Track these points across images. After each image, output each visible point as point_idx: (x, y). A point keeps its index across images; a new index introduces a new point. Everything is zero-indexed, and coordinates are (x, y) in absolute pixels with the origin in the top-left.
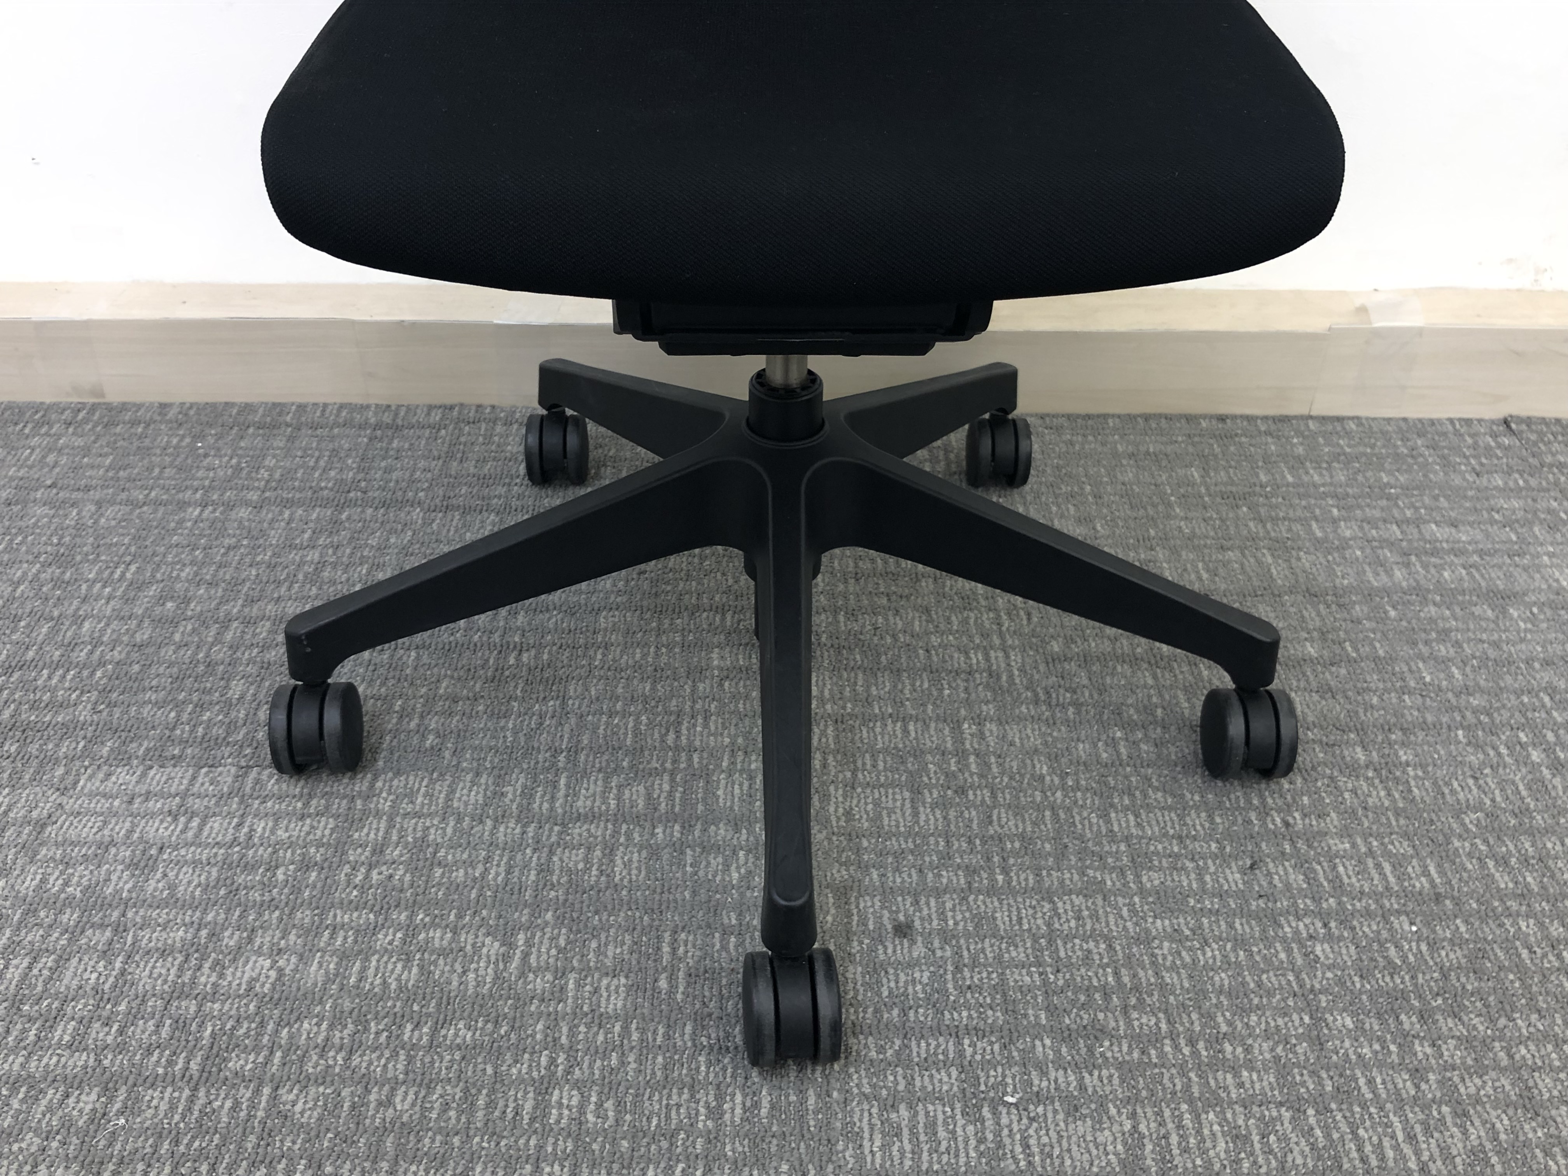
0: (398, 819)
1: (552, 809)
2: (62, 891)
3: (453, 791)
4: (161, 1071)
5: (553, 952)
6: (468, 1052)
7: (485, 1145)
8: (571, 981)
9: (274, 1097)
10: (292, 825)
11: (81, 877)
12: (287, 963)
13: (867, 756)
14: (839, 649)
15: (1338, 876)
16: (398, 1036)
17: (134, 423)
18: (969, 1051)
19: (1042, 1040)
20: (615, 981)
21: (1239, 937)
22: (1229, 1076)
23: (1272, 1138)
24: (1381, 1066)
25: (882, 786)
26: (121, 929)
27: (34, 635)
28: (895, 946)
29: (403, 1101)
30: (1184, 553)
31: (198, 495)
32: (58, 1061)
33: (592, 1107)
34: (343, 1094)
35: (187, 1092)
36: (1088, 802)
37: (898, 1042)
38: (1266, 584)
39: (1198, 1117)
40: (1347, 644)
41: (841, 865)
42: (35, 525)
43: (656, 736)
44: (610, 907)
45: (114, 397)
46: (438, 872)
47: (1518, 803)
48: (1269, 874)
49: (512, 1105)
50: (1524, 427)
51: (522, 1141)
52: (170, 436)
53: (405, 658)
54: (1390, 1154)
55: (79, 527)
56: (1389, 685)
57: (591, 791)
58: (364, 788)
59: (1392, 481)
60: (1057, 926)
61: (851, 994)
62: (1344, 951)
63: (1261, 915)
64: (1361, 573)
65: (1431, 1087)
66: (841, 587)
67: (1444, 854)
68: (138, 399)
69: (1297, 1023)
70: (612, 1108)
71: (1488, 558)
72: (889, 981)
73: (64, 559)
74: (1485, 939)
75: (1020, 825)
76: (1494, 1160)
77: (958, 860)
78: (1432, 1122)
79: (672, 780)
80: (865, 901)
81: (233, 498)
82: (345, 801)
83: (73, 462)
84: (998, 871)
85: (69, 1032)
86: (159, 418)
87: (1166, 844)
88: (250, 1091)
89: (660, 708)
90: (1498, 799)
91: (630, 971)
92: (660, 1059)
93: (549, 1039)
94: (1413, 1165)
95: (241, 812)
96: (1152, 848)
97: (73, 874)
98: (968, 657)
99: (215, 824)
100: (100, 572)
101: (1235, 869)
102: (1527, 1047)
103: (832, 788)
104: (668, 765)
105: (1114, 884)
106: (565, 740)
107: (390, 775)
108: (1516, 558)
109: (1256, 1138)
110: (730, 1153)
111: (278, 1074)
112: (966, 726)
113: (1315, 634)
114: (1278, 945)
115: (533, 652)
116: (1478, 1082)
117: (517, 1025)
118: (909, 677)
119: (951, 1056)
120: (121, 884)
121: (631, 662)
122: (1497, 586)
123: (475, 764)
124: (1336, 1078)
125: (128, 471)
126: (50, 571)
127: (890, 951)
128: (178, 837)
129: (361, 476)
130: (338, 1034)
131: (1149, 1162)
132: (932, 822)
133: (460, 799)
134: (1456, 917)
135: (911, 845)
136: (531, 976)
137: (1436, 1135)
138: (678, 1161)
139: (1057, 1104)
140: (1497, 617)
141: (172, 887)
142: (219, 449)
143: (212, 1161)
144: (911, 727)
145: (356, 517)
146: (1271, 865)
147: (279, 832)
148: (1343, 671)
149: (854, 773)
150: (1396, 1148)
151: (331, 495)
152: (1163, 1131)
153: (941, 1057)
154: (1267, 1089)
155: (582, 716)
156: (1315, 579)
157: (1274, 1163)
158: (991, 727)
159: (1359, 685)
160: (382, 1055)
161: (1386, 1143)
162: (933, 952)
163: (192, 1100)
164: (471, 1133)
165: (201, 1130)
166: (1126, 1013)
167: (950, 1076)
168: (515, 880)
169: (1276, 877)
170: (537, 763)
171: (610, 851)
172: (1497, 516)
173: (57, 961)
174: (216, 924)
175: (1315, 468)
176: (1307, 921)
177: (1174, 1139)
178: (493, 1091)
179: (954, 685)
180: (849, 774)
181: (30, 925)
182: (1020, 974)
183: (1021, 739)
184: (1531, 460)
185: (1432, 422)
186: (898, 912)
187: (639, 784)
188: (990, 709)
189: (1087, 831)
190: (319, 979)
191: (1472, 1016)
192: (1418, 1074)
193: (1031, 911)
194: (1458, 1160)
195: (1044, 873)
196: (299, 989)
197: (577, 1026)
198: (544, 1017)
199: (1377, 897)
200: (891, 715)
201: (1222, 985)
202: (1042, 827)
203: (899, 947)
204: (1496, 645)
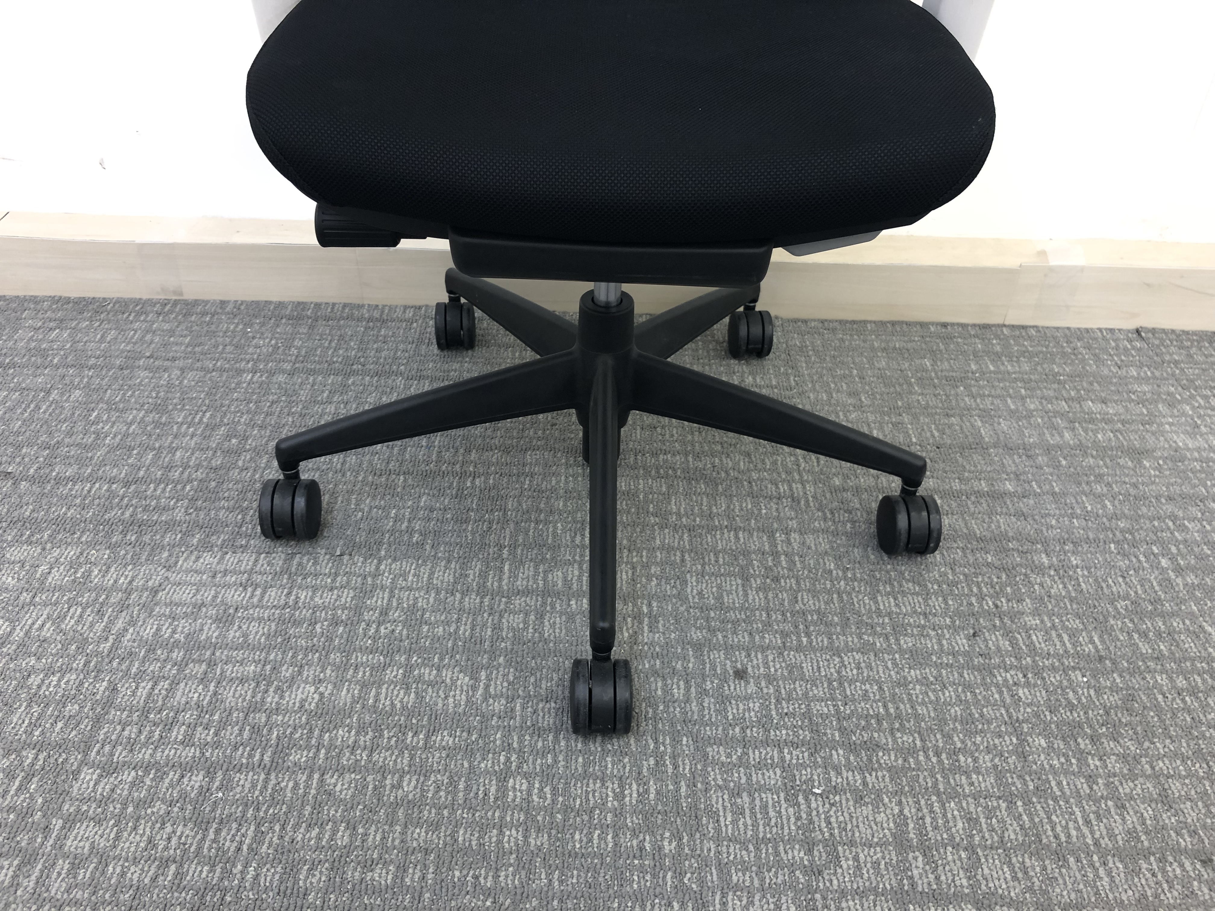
0: (397, 592)
1: (500, 586)
2: (171, 637)
3: (432, 573)
4: (244, 761)
5: (505, 684)
6: (451, 752)
7: (465, 815)
8: (518, 705)
9: (321, 781)
10: (325, 595)
11: (184, 627)
12: (327, 689)
13: (712, 554)
14: (689, 480)
15: (1032, 642)
16: (403, 740)
17: (204, 314)
18: (788, 757)
19: (837, 751)
20: (548, 705)
21: (967, 683)
22: (963, 778)
23: (994, 820)
24: (1066, 773)
25: (722, 575)
26: (212, 663)
27: (143, 460)
28: (735, 685)
29: (408, 785)
30: (922, 418)
31: (250, 365)
32: (176, 753)
33: (536, 791)
34: (368, 780)
35: (263, 776)
36: (862, 588)
37: (740, 751)
38: (978, 441)
39: (943, 805)
40: (1034, 483)
41: (697, 629)
42: (140, 384)
43: (568, 538)
44: (542, 654)
45: (189, 295)
46: (425, 628)
47: (1153, 595)
48: (986, 640)
49: (482, 789)
50: (1150, 335)
51: (490, 814)
52: (228, 324)
53: (396, 481)
54: (1074, 833)
55: (170, 386)
56: (1063, 512)
57: (526, 574)
58: (372, 570)
59: (1061, 371)
60: (844, 673)
61: (707, 716)
62: (1038, 694)
63: (981, 668)
64: (1041, 435)
65: (1100, 789)
66: (690, 437)
67: (1104, 629)
68: (206, 298)
69: (1008, 742)
70: (549, 792)
71: (1128, 426)
72: (732, 709)
73: (159, 408)
74: (1133, 688)
75: (817, 604)
76: (1143, 838)
77: (776, 627)
78: (1101, 812)
79: (581, 568)
80: (714, 654)
81: (274, 368)
82: (360, 579)
83: (163, 340)
84: (803, 635)
85: (182, 733)
86: (220, 311)
87: (916, 618)
88: (305, 776)
89: (570, 519)
90: (1140, 592)
91: (557, 698)
92: (580, 760)
93: (505, 744)
94: (1089, 841)
95: (289, 585)
96: (906, 621)
97: (178, 625)
98: (777, 487)
99: (272, 593)
100: (185, 417)
101: (962, 636)
102: (1163, 761)
103: (688, 576)
104: (577, 558)
105: (881, 645)
106: (507, 539)
107: (390, 560)
108: (1147, 426)
109: (983, 821)
110: (630, 824)
111: (324, 765)
112: (778, 535)
113: (1012, 476)
114: (993, 688)
115: (483, 478)
116: (1131, 784)
117: (483, 734)
118: (738, 501)
119: (776, 761)
120: (211, 633)
121: (549, 486)
122: (1134, 445)
123: (447, 555)
124: (1036, 781)
125: (201, 348)
126: (151, 416)
127: (732, 688)
128: (247, 602)
129: (360, 354)
130: (362, 738)
131: (912, 835)
132: (757, 600)
133: (437, 578)
134: (1113, 672)
135: (744, 617)
136: (491, 701)
137: (1104, 820)
138: (595, 829)
139: (848, 794)
140: (1135, 467)
141: (245, 636)
142: (262, 334)
143: (282, 823)
144: (741, 535)
145: (358, 383)
146: (987, 634)
147: (316, 599)
148: (1031, 502)
149: (703, 566)
150: (1078, 829)
151: (341, 367)
152: (920, 815)
153: (769, 761)
154: (989, 787)
155: (517, 523)
156: (1011, 438)
157: (996, 838)
158: (794, 536)
159: (1042, 512)
160: (393, 753)
161: (1071, 825)
162: (761, 689)
163: (266, 781)
164: (455, 807)
165: (273, 802)
166: (892, 734)
167: (775, 774)
168: (478, 634)
169: (991, 642)
170: (489, 554)
171: (540, 617)
172: (1133, 397)
173: (170, 685)
174: (276, 661)
175: (1008, 361)
176: (1013, 672)
177: (928, 820)
178: (468, 779)
179: (769, 506)
180: (699, 567)
181: (151, 660)
182: (820, 706)
183: (815, 545)
184: (1155, 358)
185: (1087, 330)
186: (736, 661)
187: (558, 571)
188: (793, 524)
189: (862, 609)
190: (348, 700)
191: (1126, 740)
192: (1091, 779)
193: (826, 663)
194: (1119, 838)
195: (834, 637)
196: (334, 707)
197: (524, 736)
198: (501, 729)
199: (1059, 657)
200: (726, 527)
201: (956, 716)
202: (832, 605)
203: (738, 686)
204: (1135, 486)
